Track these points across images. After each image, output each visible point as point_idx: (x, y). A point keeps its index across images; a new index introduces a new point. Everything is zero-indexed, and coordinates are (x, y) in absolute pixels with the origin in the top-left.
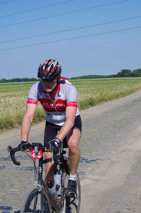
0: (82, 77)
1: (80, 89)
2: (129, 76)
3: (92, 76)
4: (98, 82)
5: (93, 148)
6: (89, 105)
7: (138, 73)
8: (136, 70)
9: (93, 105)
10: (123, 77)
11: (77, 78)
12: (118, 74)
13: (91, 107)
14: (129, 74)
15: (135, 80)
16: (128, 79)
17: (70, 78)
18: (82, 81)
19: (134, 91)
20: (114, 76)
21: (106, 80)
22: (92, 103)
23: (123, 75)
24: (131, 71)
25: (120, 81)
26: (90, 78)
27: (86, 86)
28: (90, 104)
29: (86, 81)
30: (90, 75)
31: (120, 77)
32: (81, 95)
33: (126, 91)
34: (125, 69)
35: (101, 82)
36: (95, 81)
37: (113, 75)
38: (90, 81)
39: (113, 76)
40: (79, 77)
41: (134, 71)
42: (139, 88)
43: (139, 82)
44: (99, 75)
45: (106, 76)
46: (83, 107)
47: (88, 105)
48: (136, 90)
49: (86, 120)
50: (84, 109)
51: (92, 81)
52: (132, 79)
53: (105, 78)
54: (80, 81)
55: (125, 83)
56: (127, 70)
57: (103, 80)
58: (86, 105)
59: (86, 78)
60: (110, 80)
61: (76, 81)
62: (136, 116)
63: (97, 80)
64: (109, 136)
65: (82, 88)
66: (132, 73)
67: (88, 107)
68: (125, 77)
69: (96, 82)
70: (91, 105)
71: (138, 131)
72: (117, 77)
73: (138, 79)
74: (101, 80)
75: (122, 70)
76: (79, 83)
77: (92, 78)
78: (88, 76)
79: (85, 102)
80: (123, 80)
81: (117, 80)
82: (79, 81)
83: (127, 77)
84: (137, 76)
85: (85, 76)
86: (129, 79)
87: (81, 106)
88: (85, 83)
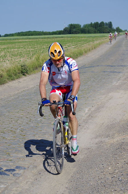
0: (19, 33)
1: (12, 50)
2: (79, 33)
3: (31, 32)
4: (38, 40)
5: (14, 146)
6: (21, 75)
7: (90, 28)
8: (87, 25)
9: (25, 74)
10: (70, 33)
11: (12, 35)
12: (64, 29)
13: (23, 76)
14: (78, 29)
15: (85, 37)
16: (76, 37)
17: (4, 35)
18: (18, 39)
19: (82, 53)
20: (60, 33)
21: (49, 38)
22: (24, 71)
23: (70, 31)
24: (81, 26)
25: (66, 39)
26: (29, 36)
27: (22, 46)
28: (22, 72)
29: (23, 39)
30: (30, 32)
31: (68, 34)
32: (12, 60)
33: (71, 53)
34: (73, 24)
35: (41, 40)
36: (34, 38)
37: (57, 31)
38: (27, 38)
39: (58, 33)
40: (15, 33)
41: (85, 26)
42: (90, 49)
43: (89, 41)
44: (41, 32)
45: (49, 32)
46: (11, 76)
47: (18, 75)
48: (86, 52)
49: (13, 98)
50: (12, 80)
51: (30, 39)
52: (82, 37)
53: (48, 35)
54: (15, 39)
55: (72, 42)
56: (75, 24)
57: (45, 38)
58: (16, 75)
59: (24, 35)
60: (53, 38)
61: (10, 39)
62: (83, 91)
63: (37, 38)
64: (40, 125)
65: (15, 48)
66: (82, 28)
67: (19, 77)
68: (73, 33)
69: (35, 40)
70: (24, 75)
71: (84, 115)
72: (63, 34)
73: (89, 37)
74: (42, 38)
75: (69, 25)
76: (14, 41)
77: (32, 35)
78: (26, 32)
79: (15, 71)
80: (71, 37)
81: (63, 37)
82: (13, 39)
83: (76, 34)
84: (89, 32)
85: (22, 32)
86: (78, 37)
87: (9, 76)
88: (20, 42)
